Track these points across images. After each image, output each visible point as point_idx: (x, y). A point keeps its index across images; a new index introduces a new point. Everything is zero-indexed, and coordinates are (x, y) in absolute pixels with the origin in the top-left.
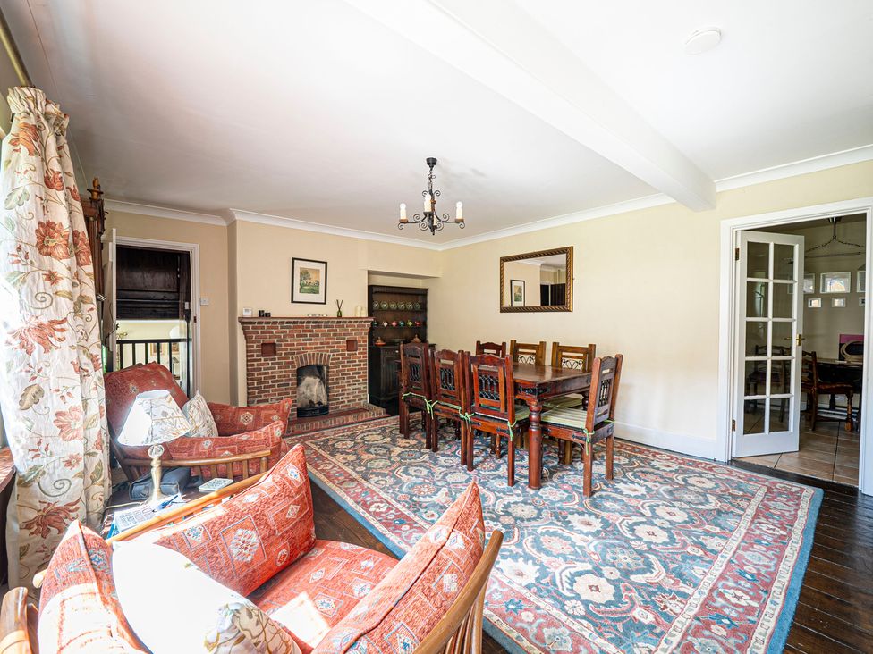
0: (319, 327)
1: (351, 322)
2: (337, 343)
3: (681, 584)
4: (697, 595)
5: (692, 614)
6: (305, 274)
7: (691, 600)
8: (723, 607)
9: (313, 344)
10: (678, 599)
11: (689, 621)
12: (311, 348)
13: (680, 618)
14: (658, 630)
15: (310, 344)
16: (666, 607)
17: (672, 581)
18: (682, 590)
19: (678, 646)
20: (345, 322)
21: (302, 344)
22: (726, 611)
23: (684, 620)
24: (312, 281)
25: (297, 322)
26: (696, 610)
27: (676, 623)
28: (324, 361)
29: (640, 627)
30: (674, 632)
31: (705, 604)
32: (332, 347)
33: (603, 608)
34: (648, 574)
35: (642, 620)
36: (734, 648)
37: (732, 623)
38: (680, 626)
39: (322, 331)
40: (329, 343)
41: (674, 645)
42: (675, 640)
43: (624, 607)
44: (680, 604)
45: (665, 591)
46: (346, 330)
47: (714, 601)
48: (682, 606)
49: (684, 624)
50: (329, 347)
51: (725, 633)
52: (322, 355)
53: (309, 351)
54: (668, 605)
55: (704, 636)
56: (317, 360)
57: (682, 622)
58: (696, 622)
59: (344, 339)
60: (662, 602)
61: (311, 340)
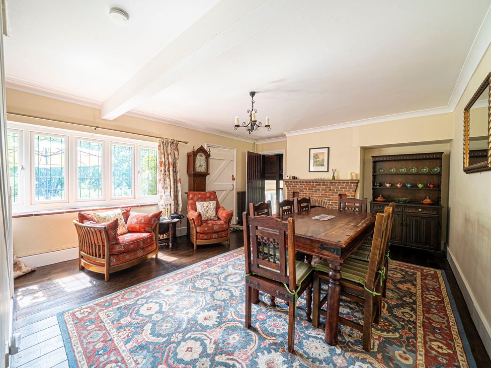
0: (319, 185)
1: (340, 183)
2: (332, 195)
3: (135, 344)
4: (124, 348)
5: (115, 339)
6: (316, 156)
7: (122, 343)
8: (109, 357)
9: (317, 194)
10: (127, 338)
11: (112, 336)
12: (316, 197)
13: (116, 333)
14: (115, 322)
15: (316, 194)
16: (125, 330)
17: (139, 341)
18: (131, 343)
19: (104, 326)
20: (336, 183)
21: (311, 194)
22: (106, 357)
23: (114, 334)
24: (320, 159)
25: (308, 182)
26: (116, 342)
27: (114, 330)
28: (323, 205)
29: (121, 317)
30: (111, 327)
31: (116, 349)
32: (328, 197)
33: (137, 309)
34: (149, 331)
35: (123, 319)
36: (88, 346)
37: (98, 354)
38: (112, 331)
39: (321, 187)
40: (326, 195)
41: (105, 325)
42: (107, 326)
43: (133, 315)
44: (123, 337)
45: (133, 334)
46: (337, 188)
47: (115, 354)
48: (122, 338)
49: (113, 333)
50: (327, 197)
51: (96, 347)
52: (322, 201)
53: (315, 198)
54: (126, 332)
55: (102, 337)
56: (319, 203)
57: (113, 332)
58: (110, 338)
59: (337, 193)
60: (129, 330)
61: (316, 192)
